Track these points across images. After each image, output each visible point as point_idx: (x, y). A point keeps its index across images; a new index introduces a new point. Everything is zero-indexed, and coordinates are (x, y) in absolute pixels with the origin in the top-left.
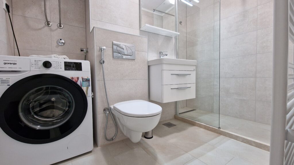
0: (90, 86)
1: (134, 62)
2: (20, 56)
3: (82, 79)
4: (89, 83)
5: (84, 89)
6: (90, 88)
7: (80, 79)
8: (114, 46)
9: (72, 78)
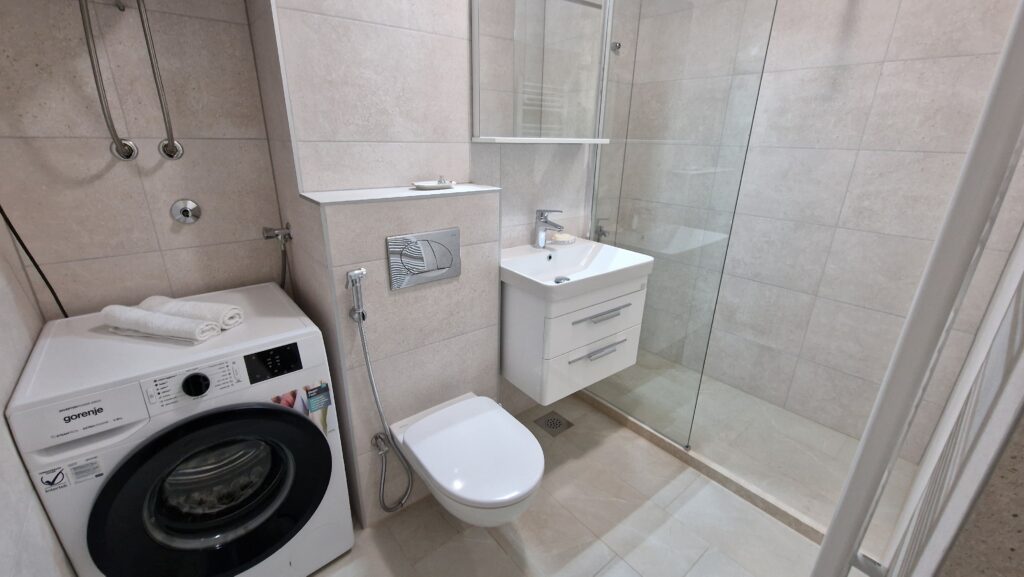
0: (330, 403)
1: (455, 283)
2: (66, 316)
3: (307, 392)
4: (329, 396)
5: (315, 417)
6: (332, 409)
7: (302, 395)
8: (393, 259)
9: (278, 399)
